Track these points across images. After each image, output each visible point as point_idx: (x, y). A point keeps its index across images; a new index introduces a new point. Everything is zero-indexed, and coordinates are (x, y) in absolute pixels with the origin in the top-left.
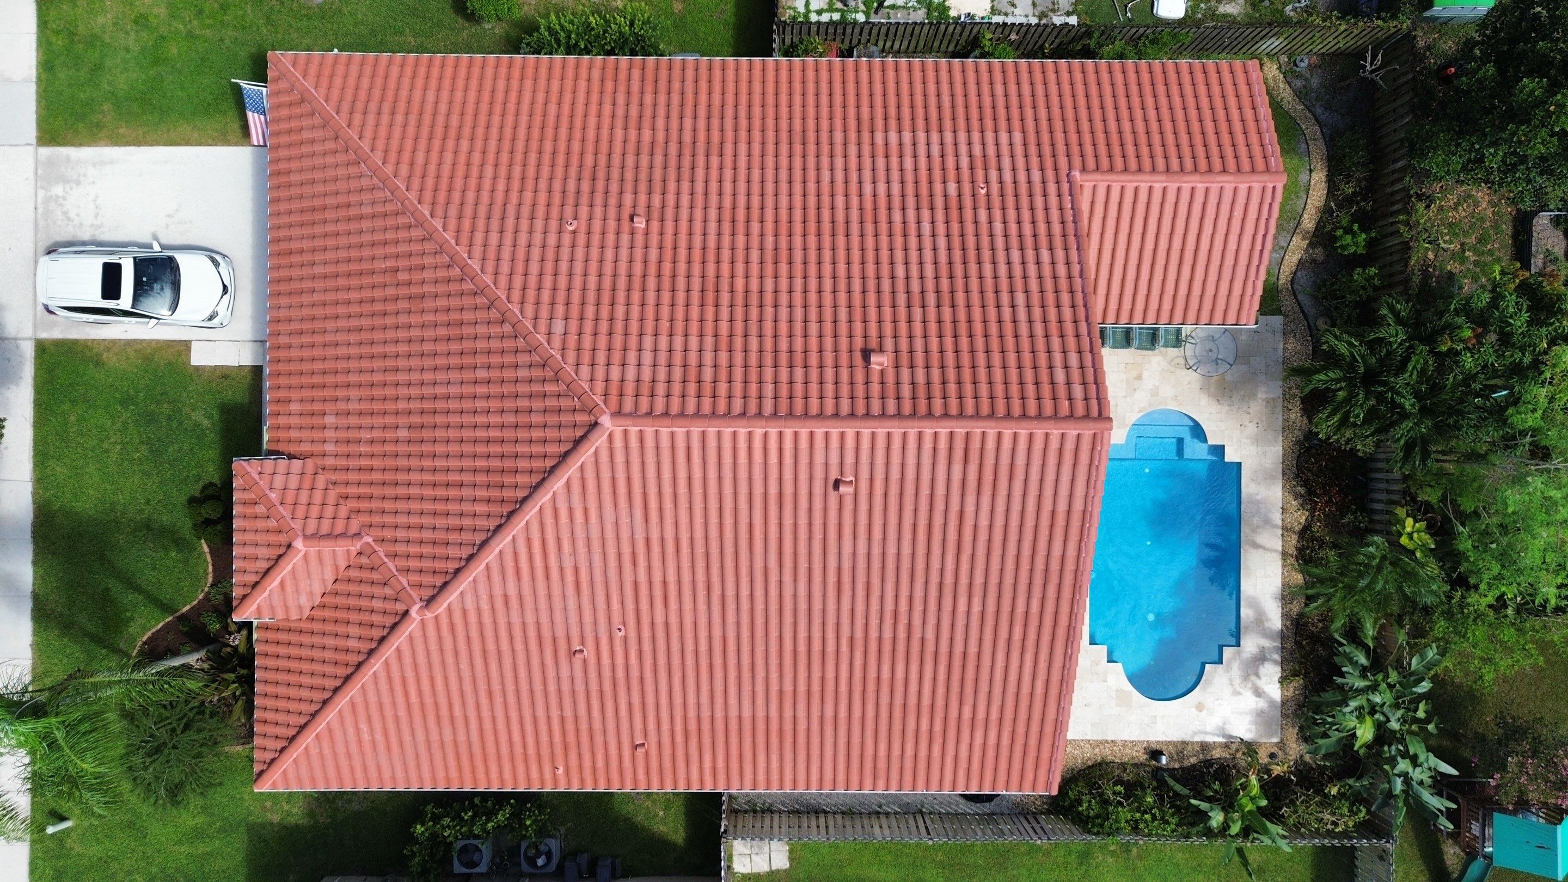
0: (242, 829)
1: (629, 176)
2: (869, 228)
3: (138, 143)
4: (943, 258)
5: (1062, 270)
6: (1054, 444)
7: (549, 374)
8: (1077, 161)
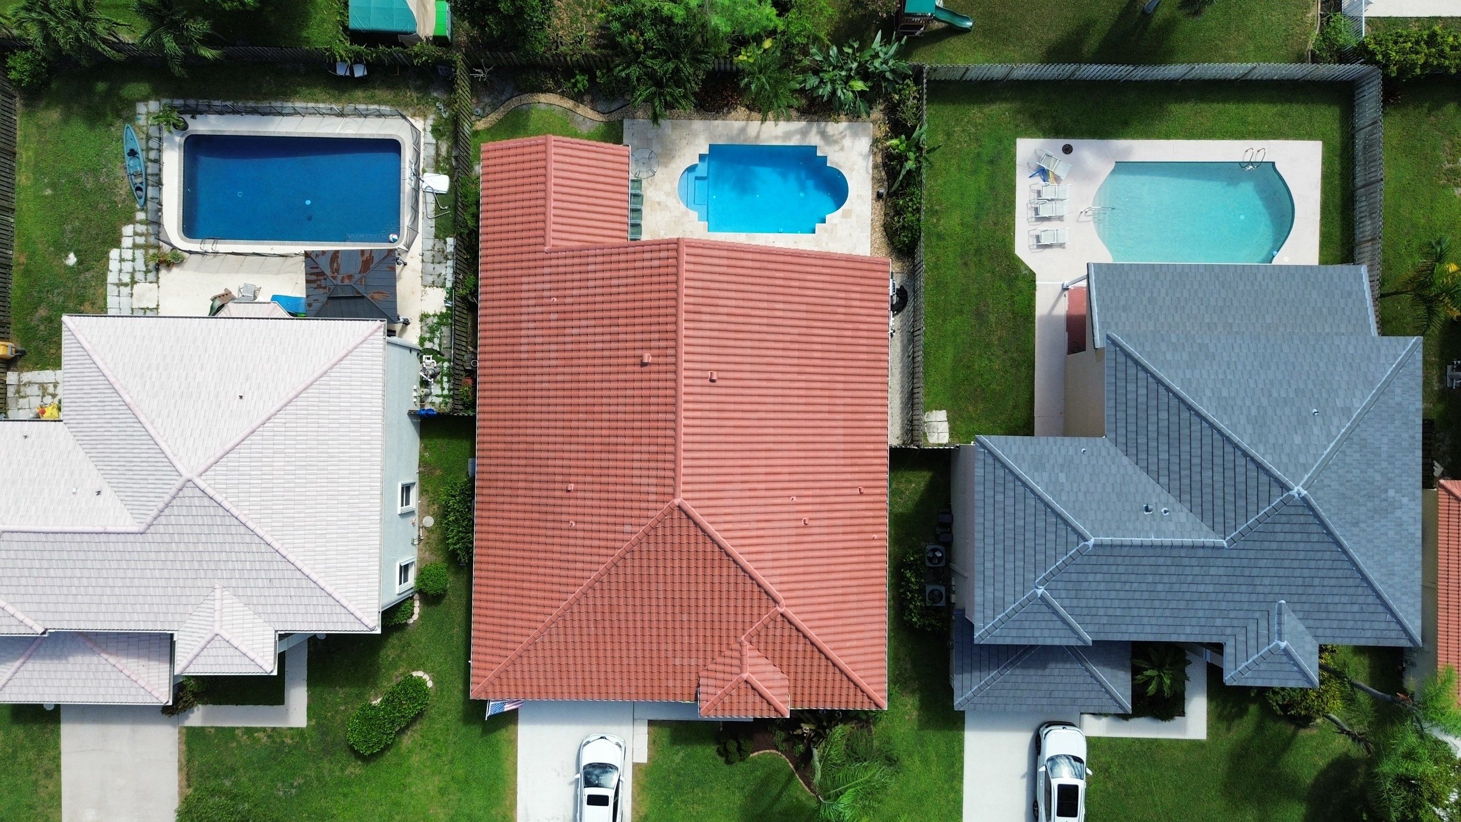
0: (922, 733)
1: (545, 493)
2: (575, 362)
3: (515, 793)
4: (592, 322)
5: (600, 259)
6: (692, 267)
7: (652, 533)
8: (539, 248)
